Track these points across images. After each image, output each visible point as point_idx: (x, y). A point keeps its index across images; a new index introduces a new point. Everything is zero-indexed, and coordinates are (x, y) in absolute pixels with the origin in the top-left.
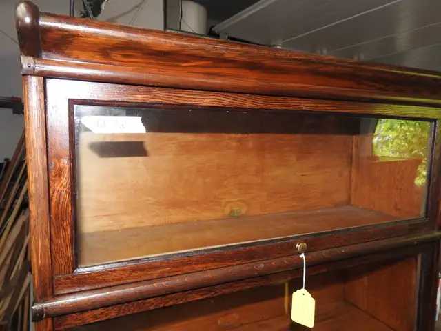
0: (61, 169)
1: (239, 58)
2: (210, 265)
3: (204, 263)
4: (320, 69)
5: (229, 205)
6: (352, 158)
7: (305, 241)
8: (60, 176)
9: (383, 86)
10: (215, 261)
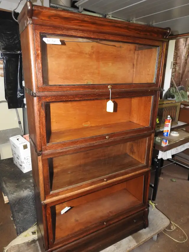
0: (38, 54)
1: (89, 20)
2: (81, 89)
3: (79, 88)
4: (116, 25)
5: (86, 80)
6: (134, 65)
7: (111, 85)
8: (38, 56)
9: (139, 32)
10: (82, 88)
